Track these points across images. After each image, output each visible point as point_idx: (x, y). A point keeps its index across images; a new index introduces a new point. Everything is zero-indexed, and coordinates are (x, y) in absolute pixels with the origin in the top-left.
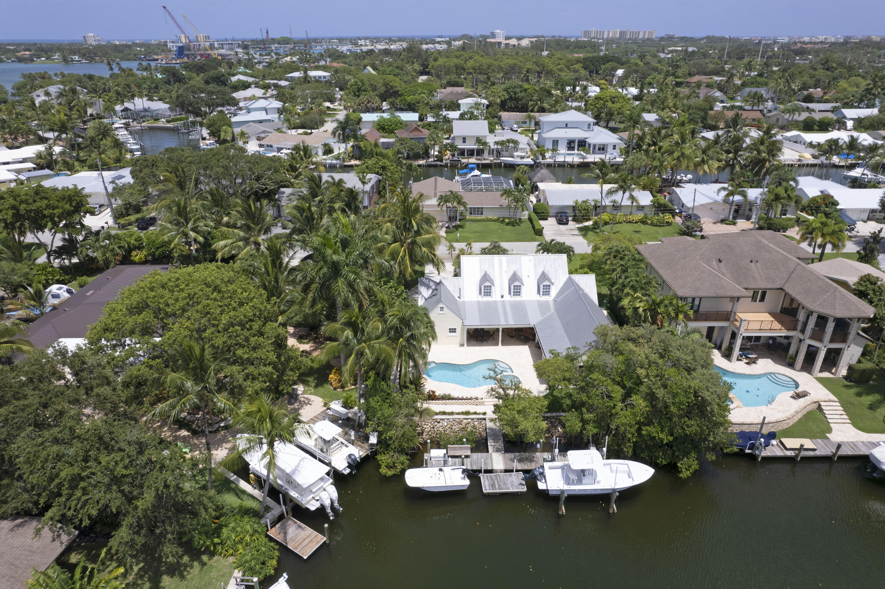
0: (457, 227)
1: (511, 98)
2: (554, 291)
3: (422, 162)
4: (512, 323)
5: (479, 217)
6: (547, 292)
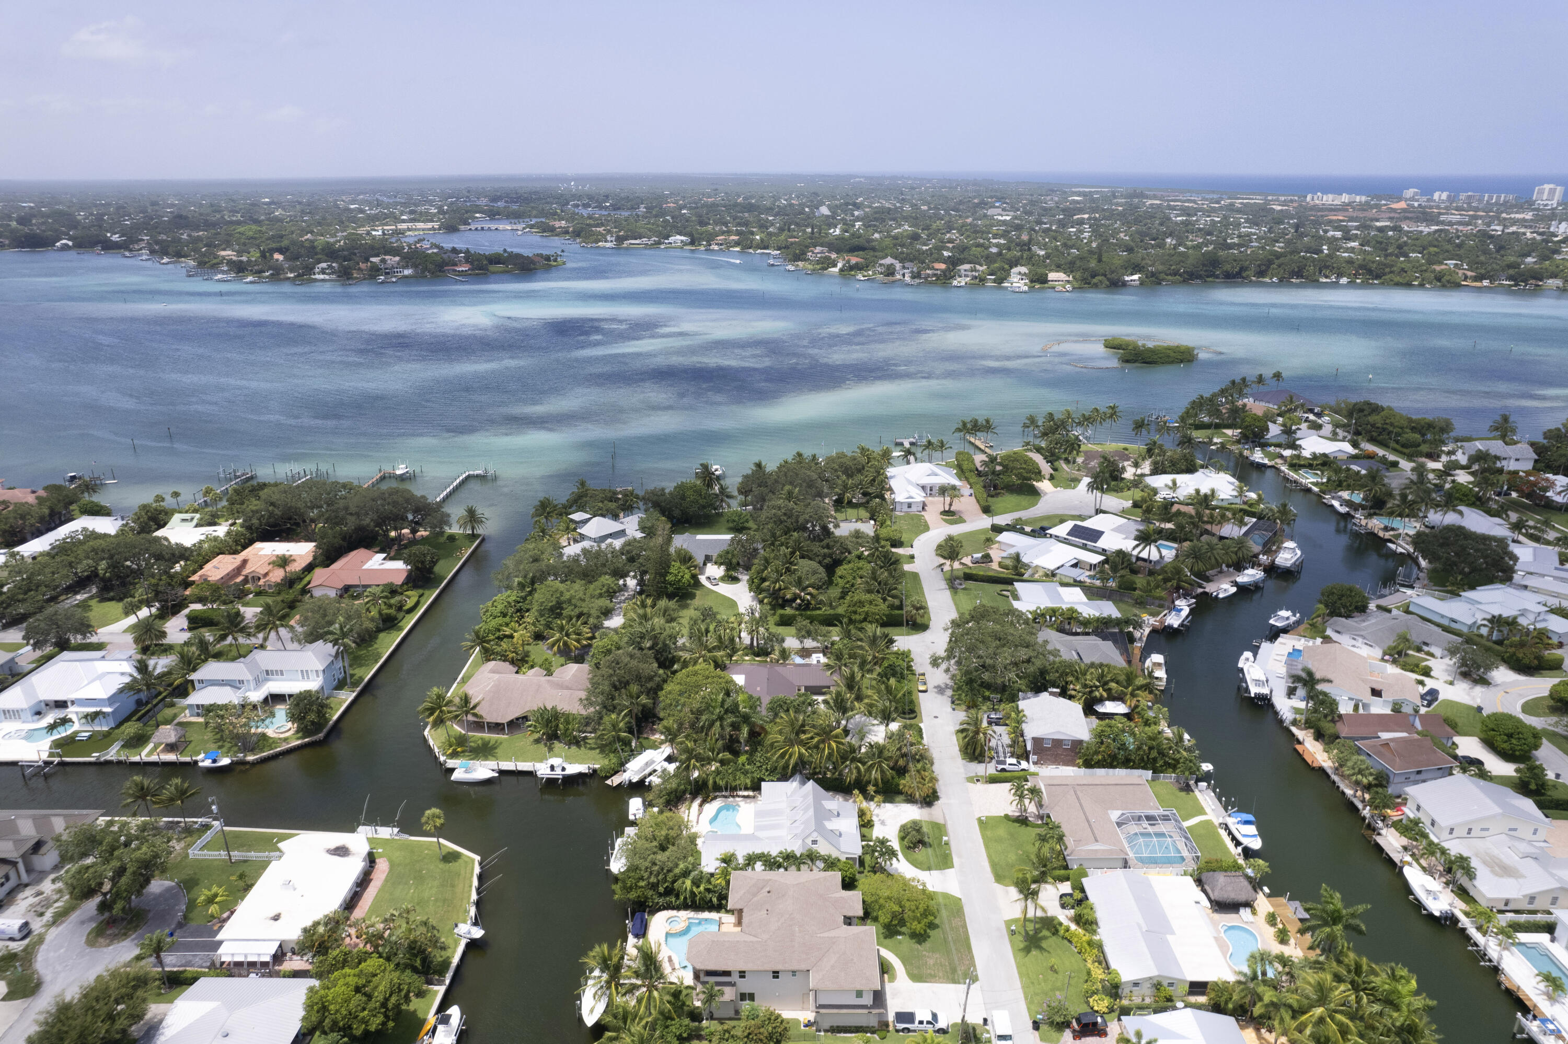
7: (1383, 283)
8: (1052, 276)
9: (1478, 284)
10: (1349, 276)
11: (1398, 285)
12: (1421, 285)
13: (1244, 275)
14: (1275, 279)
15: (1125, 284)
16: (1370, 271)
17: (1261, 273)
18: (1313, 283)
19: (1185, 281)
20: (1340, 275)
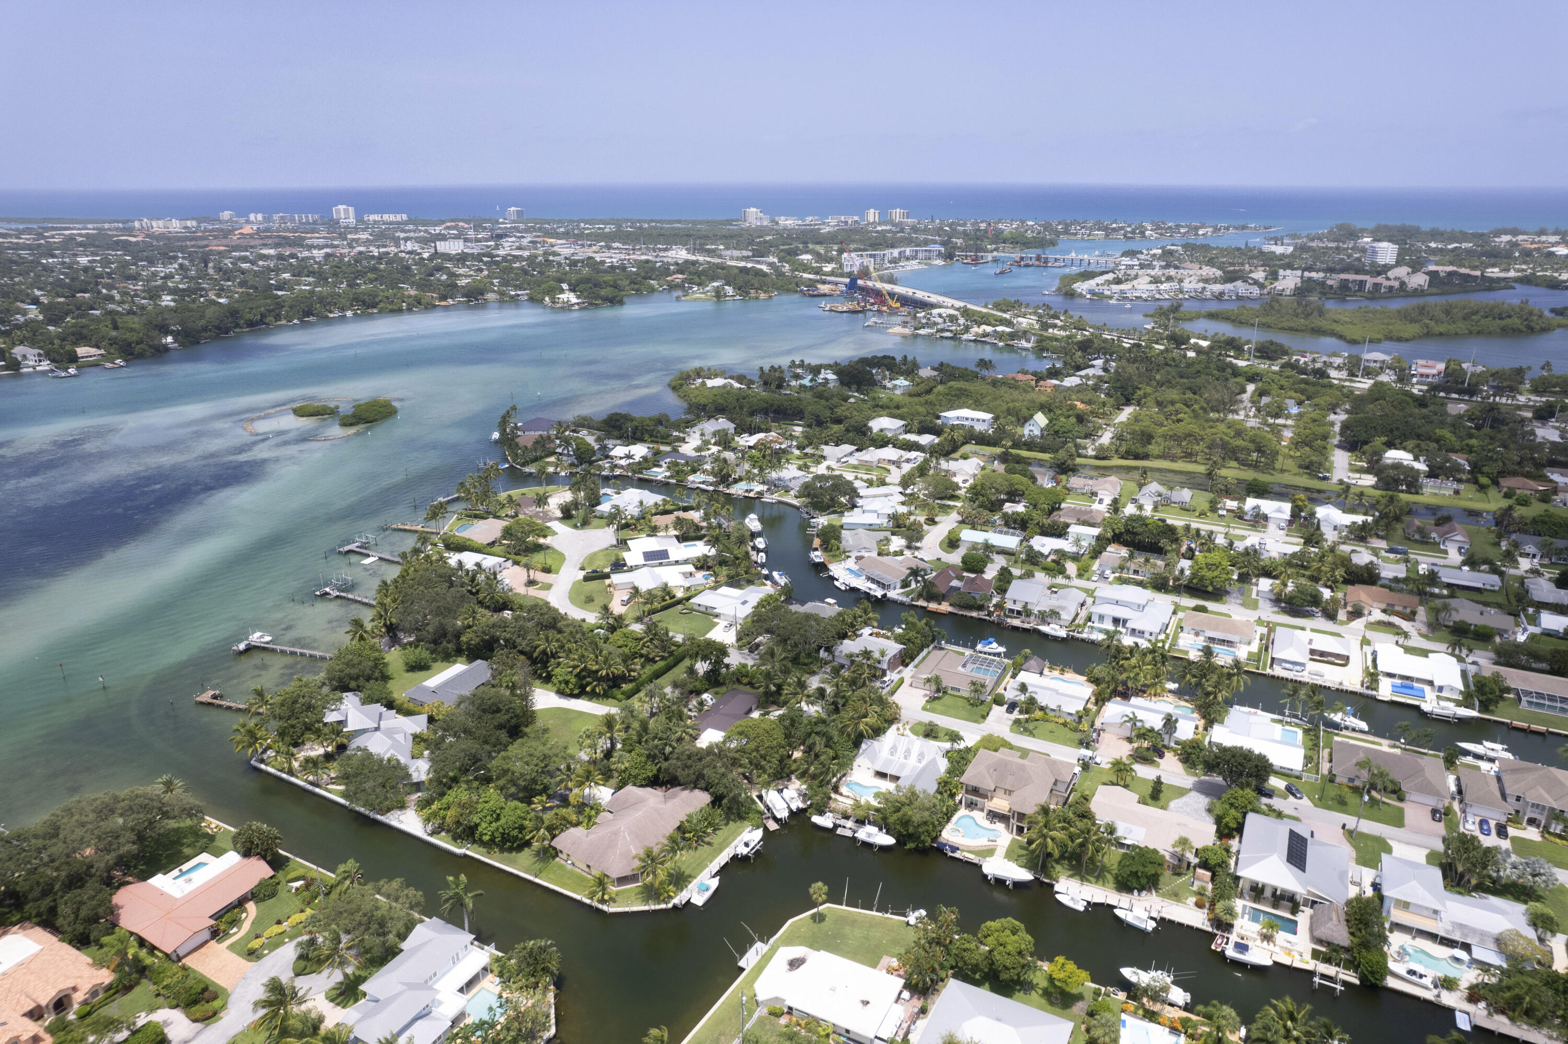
0: (935, 699)
1: (1128, 531)
2: (924, 763)
3: (974, 614)
4: (894, 773)
5: (956, 693)
6: (920, 761)
7: (380, 312)
8: (81, 351)
9: (443, 303)
10: (349, 309)
11: (392, 311)
12: (409, 310)
13: (267, 320)
14: (295, 321)
15: (166, 349)
16: (364, 302)
17: (278, 317)
18: (325, 320)
19: (217, 337)
20: (343, 309)
